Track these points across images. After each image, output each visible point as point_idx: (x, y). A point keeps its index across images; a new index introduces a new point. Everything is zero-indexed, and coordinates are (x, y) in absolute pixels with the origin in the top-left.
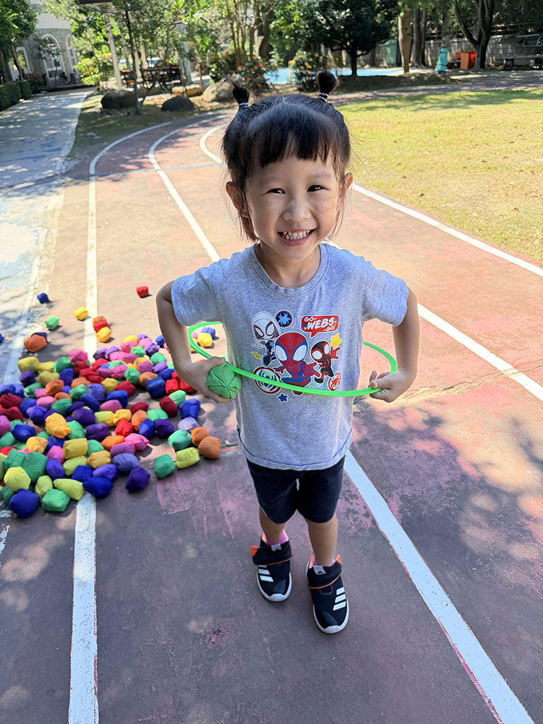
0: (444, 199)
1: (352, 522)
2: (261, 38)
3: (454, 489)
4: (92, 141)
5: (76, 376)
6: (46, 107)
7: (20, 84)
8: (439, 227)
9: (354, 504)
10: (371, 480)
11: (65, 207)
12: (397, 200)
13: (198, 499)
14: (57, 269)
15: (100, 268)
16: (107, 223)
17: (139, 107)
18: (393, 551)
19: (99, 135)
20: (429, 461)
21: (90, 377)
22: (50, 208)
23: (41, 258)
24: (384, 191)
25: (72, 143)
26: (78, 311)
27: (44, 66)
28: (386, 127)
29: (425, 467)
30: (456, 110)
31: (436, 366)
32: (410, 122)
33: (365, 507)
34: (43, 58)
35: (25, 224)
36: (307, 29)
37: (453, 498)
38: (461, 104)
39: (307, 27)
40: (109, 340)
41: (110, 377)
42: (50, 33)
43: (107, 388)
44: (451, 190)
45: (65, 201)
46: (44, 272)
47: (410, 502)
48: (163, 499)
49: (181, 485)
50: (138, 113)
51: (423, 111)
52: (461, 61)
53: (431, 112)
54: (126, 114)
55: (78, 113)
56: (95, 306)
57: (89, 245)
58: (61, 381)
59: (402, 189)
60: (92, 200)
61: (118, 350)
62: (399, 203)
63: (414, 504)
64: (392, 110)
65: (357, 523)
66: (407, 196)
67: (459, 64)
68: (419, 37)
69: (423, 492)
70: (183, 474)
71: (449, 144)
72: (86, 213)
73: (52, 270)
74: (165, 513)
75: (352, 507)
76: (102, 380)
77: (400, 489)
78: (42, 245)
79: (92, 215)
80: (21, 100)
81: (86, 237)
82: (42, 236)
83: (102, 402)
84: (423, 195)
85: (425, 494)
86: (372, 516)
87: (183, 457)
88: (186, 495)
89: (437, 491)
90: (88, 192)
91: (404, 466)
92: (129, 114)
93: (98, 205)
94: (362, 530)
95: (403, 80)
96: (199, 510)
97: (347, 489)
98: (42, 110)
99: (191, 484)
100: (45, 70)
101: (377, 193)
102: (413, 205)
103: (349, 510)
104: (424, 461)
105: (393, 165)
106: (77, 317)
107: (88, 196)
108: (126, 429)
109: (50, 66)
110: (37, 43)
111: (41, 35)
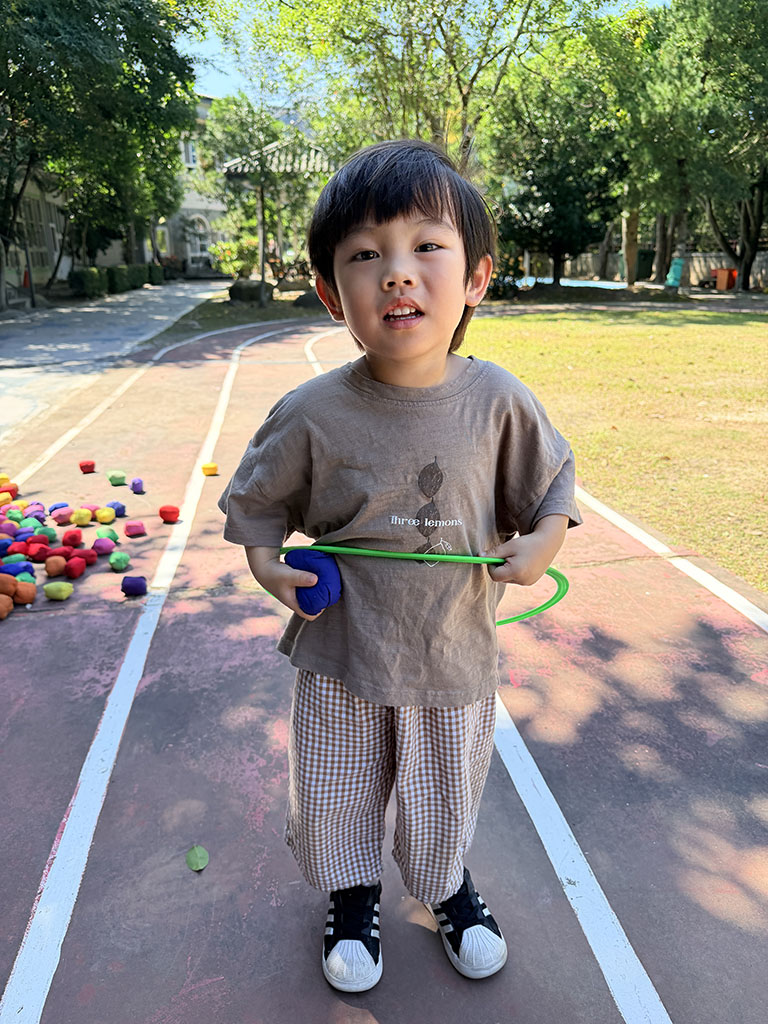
1: (85, 689)
4: (188, 330)
6: (172, 294)
7: (150, 268)
9: (104, 674)
11: (92, 387)
14: (21, 442)
18: (99, 719)
19: (201, 325)
23: (16, 430)
25: (163, 330)
27: (186, 250)
32: (584, 336)
33: (113, 678)
34: (186, 241)
35: (31, 398)
36: (500, 225)
37: (222, 681)
42: (200, 213)
45: (100, 380)
47: (168, 679)
50: (262, 306)
52: (718, 280)
54: (249, 307)
55: (201, 301)
56: (27, 478)
57: (79, 424)
60: (128, 383)
63: (171, 682)
65: (88, 691)
67: (715, 283)
69: (193, 673)
72: (109, 394)
73: (16, 442)
75: (98, 677)
77: (171, 667)
78: (26, 421)
79: (114, 397)
80: (147, 286)
81: (85, 415)
82: (39, 410)
86: (112, 687)
89: (212, 673)
90: (130, 376)
91: (201, 647)
92: (252, 306)
94: (87, 697)
97: (112, 661)
98: (164, 297)
100: (186, 255)
103: (92, 680)
107: (127, 379)
109: (194, 250)
110: (182, 224)
111: (189, 215)
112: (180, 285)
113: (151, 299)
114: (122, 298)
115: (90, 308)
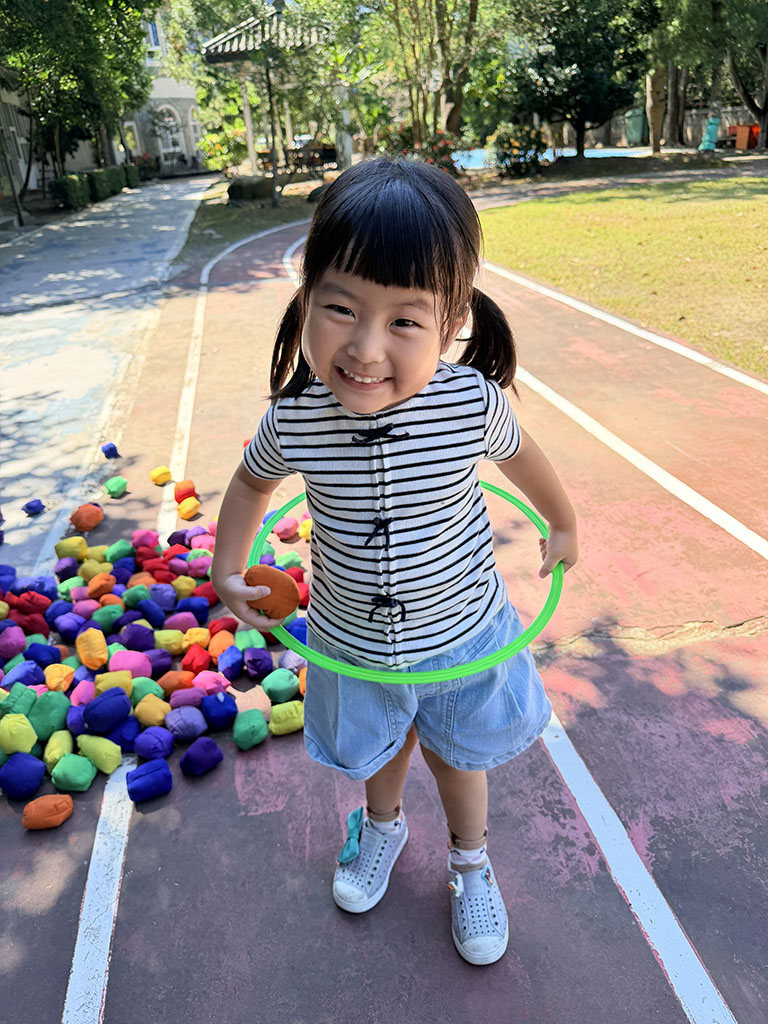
0: (718, 325)
1: (564, 861)
2: (451, 105)
3: (749, 813)
4: (210, 241)
5: (138, 569)
6: (158, 198)
7: (125, 169)
8: (710, 366)
9: (568, 827)
10: (599, 784)
11: (161, 326)
12: (644, 325)
13: (299, 793)
14: (136, 411)
15: (198, 412)
16: (216, 350)
17: (277, 197)
18: (638, 926)
19: (219, 233)
20: (703, 755)
21: (157, 572)
22: (140, 327)
23: (117, 394)
24: (623, 311)
25: (183, 243)
26: (156, 472)
27: (158, 146)
28: (625, 224)
29: (696, 766)
30: (731, 201)
31: (712, 586)
32: (662, 218)
33: (588, 835)
34: (157, 136)
35: (102, 347)
36: (516, 93)
37: (748, 831)
38: (740, 194)
39: (516, 90)
40: (195, 517)
41: (186, 575)
42: (169, 103)
43: (180, 590)
44: (728, 312)
45: (162, 317)
46: (118, 413)
47: (668, 832)
48: (243, 788)
49: (275, 762)
50: (275, 205)
51: (682, 202)
52: (738, 138)
53: (693, 204)
54: (259, 207)
55: (197, 205)
56: (183, 466)
57: (187, 380)
58: (112, 577)
59: (651, 309)
60: (199, 318)
61: (204, 533)
62: (646, 329)
63: (676, 836)
64: (636, 202)
65: (572, 864)
66: (657, 319)
67: (734, 142)
68: (676, 106)
69: (692, 814)
70: (280, 744)
71: (722, 247)
72: (189, 335)
73: (129, 411)
74: (243, 813)
75: (564, 833)
76: (173, 579)
77: (651, 805)
78: (121, 377)
79: (196, 338)
80: (125, 190)
81: (183, 368)
82: (123, 364)
83: (169, 613)
84: (683, 318)
85: (696, 818)
86: (600, 853)
87: (283, 716)
88: (280, 783)
89: (718, 813)
90: (194, 307)
91: (657, 761)
92: (263, 206)
93: (207, 325)
94: (580, 878)
95: (652, 163)
96: (300, 813)
97: (557, 798)
98: (152, 202)
99: (291, 764)
100: (158, 151)
101: (613, 314)
102: (669, 333)
103: (558, 839)
104: (694, 755)
105: (636, 276)
106: (154, 480)
107: (194, 313)
108: (199, 661)
109: (166, 146)
110: (151, 116)
111: (157, 106)
112: (158, 186)
113: (138, 206)
114: (106, 206)
115: (79, 222)
